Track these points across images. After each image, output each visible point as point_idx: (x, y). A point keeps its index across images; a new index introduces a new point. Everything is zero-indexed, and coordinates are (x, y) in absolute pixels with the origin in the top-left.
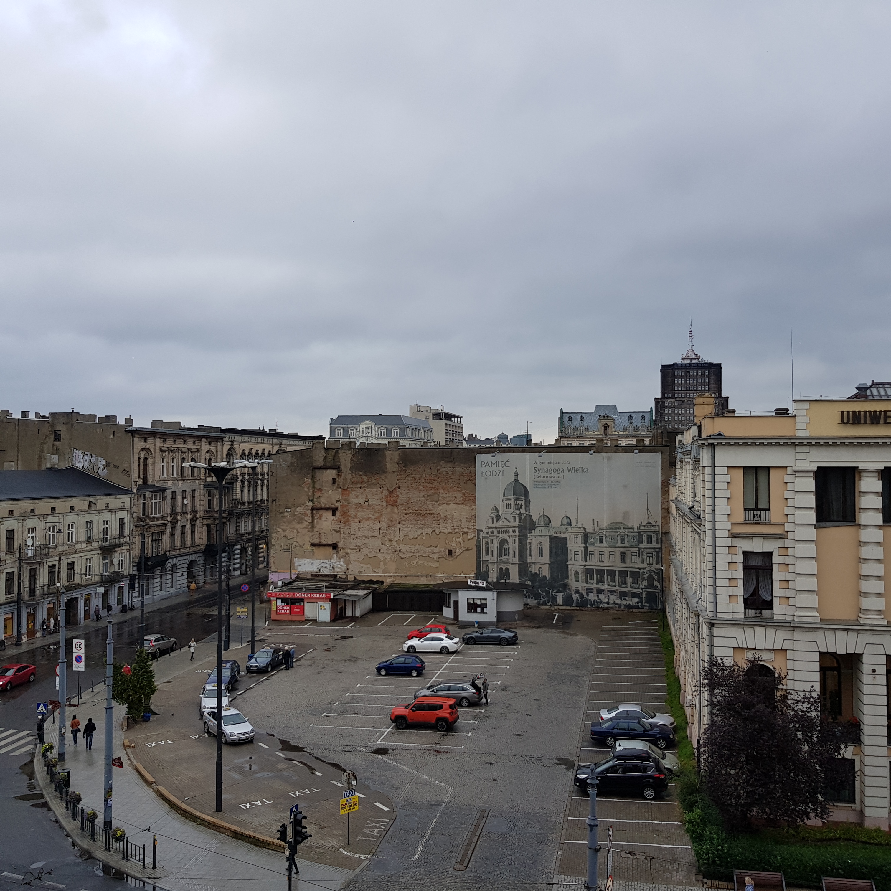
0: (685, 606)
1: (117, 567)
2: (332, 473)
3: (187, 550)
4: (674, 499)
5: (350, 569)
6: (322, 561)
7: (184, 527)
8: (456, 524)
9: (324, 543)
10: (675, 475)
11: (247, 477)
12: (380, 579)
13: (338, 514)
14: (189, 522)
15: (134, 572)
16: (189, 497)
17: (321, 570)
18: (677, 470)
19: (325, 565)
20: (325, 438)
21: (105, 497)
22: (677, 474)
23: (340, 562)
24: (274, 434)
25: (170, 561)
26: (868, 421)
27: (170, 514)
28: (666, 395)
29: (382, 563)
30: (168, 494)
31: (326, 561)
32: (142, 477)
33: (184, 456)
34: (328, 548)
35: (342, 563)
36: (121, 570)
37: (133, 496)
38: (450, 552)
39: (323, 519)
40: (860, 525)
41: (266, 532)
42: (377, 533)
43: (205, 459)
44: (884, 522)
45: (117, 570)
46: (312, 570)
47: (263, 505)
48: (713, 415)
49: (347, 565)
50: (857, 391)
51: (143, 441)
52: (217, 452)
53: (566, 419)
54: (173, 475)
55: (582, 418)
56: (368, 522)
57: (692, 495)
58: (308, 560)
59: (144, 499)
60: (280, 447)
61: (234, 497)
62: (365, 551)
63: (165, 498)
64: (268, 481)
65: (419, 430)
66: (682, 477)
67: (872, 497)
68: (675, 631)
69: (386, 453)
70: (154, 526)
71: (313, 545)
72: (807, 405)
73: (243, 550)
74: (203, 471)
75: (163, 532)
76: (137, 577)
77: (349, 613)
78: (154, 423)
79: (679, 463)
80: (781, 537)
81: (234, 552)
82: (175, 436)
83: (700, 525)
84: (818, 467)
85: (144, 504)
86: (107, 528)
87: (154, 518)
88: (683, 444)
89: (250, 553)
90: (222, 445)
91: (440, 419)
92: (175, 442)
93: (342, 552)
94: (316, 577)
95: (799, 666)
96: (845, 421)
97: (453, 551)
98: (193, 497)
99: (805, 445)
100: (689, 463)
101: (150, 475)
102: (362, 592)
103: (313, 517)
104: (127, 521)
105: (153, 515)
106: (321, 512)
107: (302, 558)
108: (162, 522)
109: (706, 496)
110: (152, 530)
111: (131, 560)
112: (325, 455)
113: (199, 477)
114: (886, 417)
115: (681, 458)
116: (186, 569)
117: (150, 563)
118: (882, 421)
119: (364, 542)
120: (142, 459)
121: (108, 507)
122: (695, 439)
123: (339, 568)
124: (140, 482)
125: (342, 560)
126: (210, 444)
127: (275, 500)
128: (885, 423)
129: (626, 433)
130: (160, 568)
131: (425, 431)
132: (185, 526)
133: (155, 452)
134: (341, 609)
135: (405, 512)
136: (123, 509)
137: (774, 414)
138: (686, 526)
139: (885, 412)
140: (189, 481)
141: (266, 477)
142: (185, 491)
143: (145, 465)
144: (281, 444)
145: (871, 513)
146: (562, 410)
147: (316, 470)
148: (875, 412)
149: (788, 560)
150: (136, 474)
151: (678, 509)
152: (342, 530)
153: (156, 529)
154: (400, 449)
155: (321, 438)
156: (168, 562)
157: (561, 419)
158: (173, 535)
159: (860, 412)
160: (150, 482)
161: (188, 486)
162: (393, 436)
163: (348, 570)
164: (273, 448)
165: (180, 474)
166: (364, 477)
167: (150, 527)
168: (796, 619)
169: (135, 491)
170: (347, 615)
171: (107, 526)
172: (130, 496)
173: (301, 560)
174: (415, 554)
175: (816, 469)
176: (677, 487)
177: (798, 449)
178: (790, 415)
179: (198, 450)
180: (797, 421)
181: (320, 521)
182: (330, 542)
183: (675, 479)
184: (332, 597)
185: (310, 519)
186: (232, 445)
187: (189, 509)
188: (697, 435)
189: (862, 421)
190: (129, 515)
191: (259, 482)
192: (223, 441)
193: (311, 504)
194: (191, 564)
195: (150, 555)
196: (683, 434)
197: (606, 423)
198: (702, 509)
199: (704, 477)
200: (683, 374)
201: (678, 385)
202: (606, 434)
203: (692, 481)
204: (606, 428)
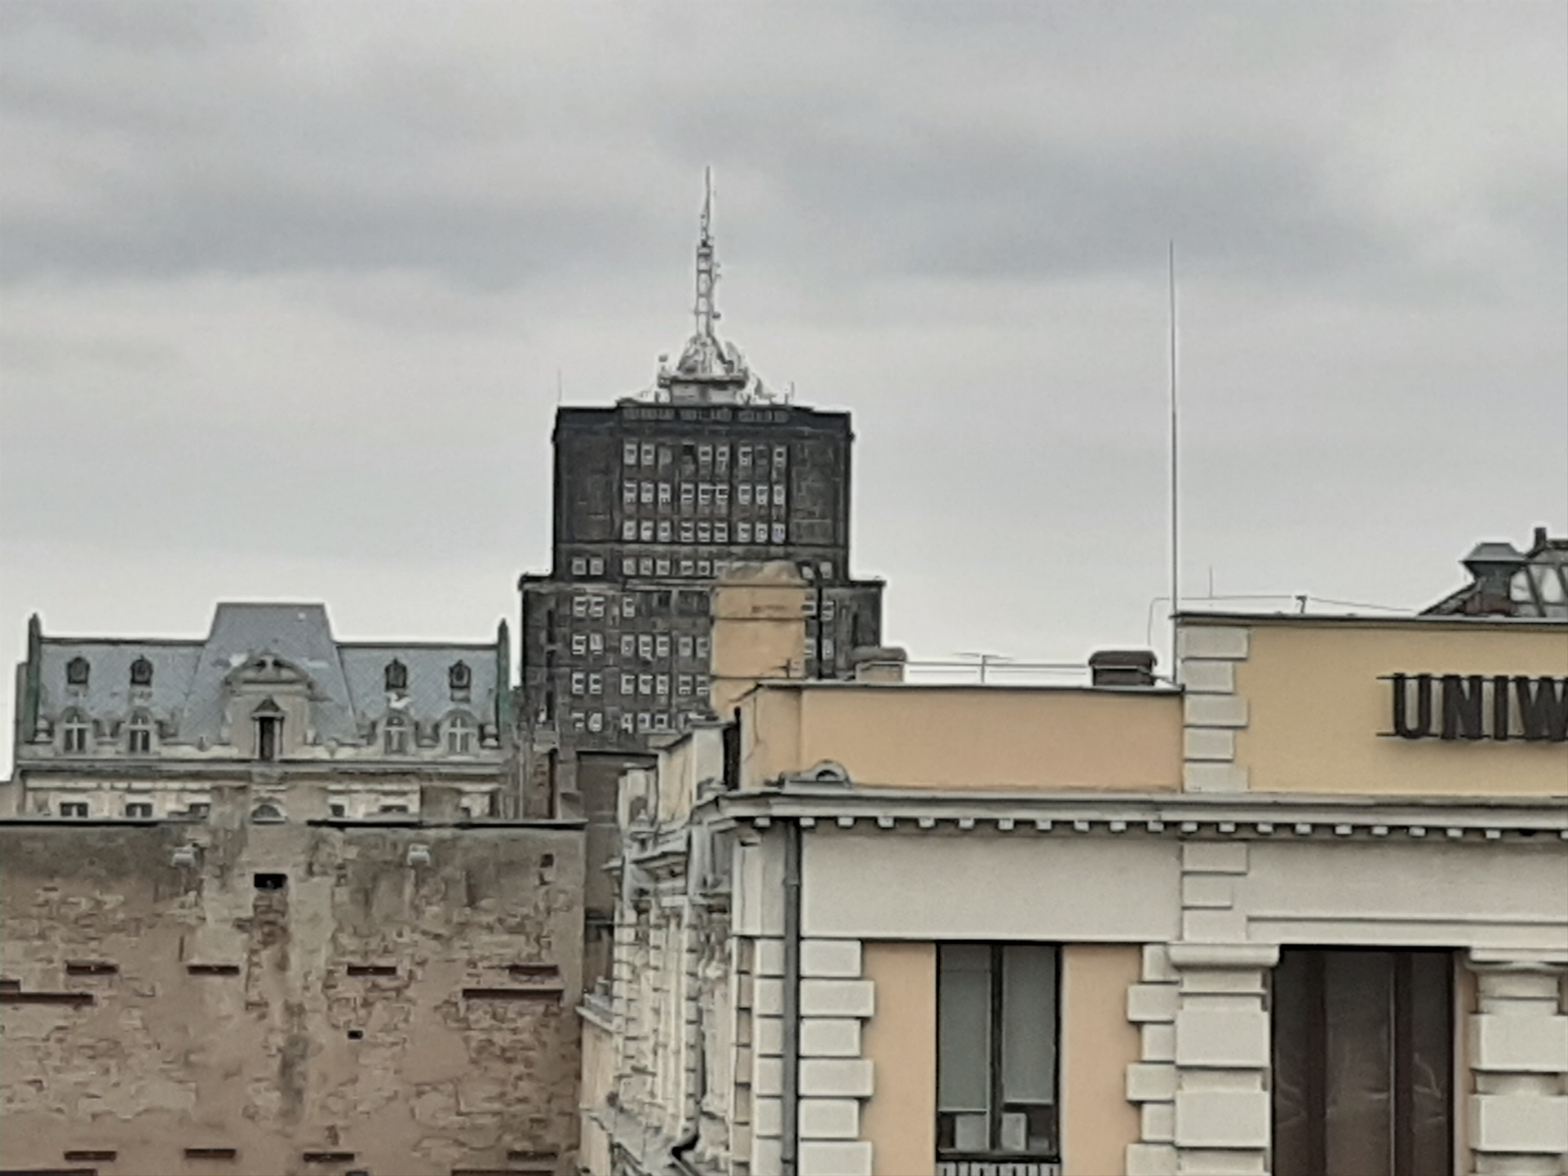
4: (599, 1099)
10: (609, 976)
18: (621, 953)
22: (621, 971)
26: (1514, 727)
28: (577, 564)
48: (798, 674)
50: (1470, 579)
53: (54, 671)
55: (141, 672)
66: (645, 986)
72: (1234, 642)
79: (631, 916)
84: (1284, 949)
88: (653, 821)
96: (1411, 723)
99: (1228, 838)
100: (679, 916)
109: (756, 1088)
115: (642, 892)
122: (709, 796)
129: (367, 753)
137: (1086, 680)
146: (31, 624)
148: (1547, 682)
157: (31, 674)
159: (1476, 681)
175: (1273, 956)
176: (619, 1040)
177: (1195, 856)
178: (1160, 685)
180: (1189, 719)
183: (608, 993)
188: (719, 775)
189: (1488, 728)
196: (652, 766)
197: (270, 704)
198: (734, 1155)
199: (745, 991)
200: (665, 459)
201: (641, 513)
202: (265, 756)
203: (687, 1010)
204: (266, 725)
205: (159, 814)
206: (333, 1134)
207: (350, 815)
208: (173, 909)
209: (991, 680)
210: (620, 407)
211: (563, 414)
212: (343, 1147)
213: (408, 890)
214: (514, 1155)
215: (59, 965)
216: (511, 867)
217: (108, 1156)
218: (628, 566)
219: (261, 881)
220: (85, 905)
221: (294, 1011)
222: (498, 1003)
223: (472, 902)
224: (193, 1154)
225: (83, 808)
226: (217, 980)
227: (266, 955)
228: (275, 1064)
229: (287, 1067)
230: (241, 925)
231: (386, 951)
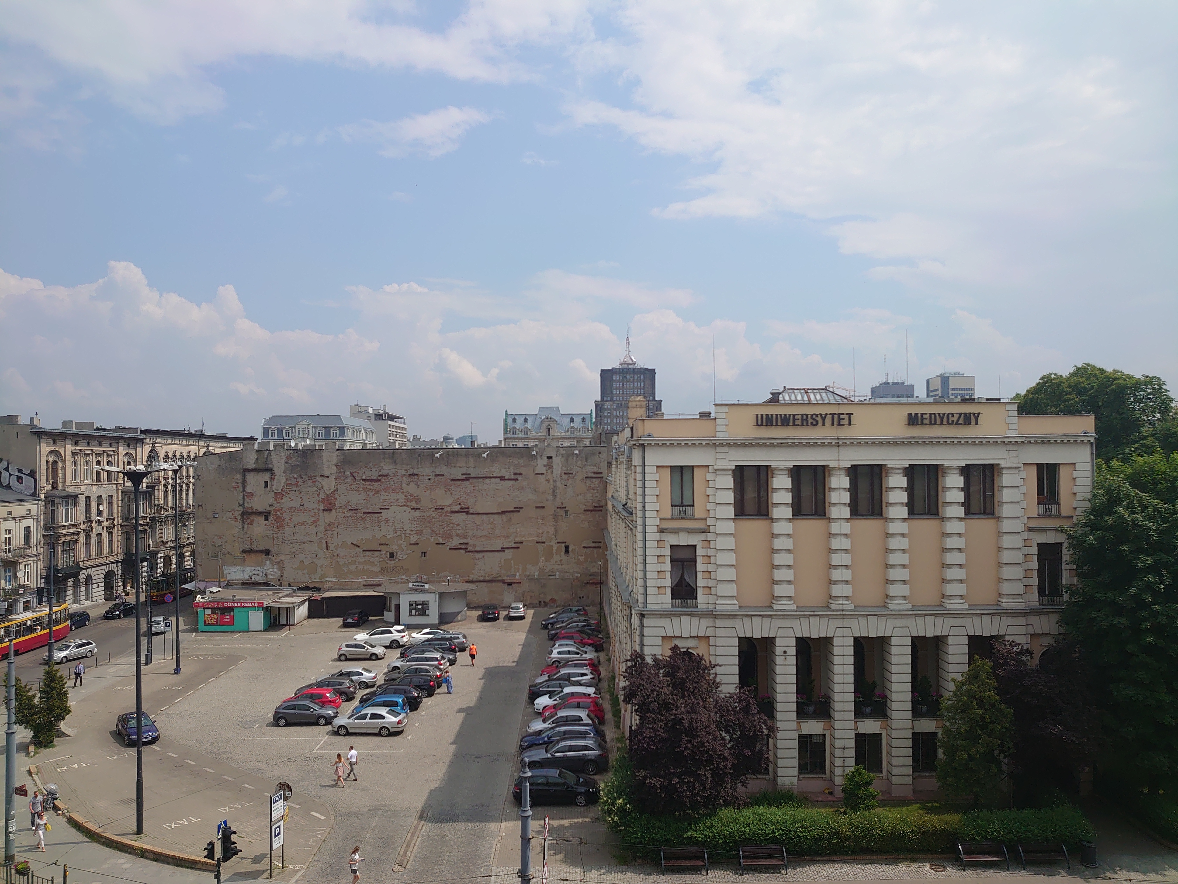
0: (619, 599)
1: (22, 580)
2: (266, 476)
3: (104, 560)
4: (610, 496)
5: (285, 576)
6: (253, 568)
7: (99, 535)
8: (398, 526)
9: (255, 549)
10: (611, 474)
11: (170, 481)
12: (317, 585)
13: (271, 518)
14: (105, 529)
15: (43, 585)
16: (105, 503)
17: (253, 577)
18: (613, 469)
19: (258, 572)
20: (256, 440)
21: (7, 504)
22: (613, 473)
23: (273, 568)
24: (200, 436)
25: (84, 571)
26: (779, 424)
27: (84, 522)
28: (605, 399)
29: (319, 570)
30: (82, 500)
31: (259, 568)
32: (51, 482)
33: (99, 459)
34: (260, 554)
35: (275, 570)
36: (26, 583)
37: (40, 502)
38: (392, 555)
39: (255, 524)
40: (772, 519)
41: (192, 538)
42: (313, 538)
43: (124, 462)
44: (793, 515)
45: (22, 583)
46: (241, 578)
47: (188, 510)
48: (644, 417)
49: (281, 572)
50: (771, 396)
51: (51, 442)
52: (136, 454)
53: (510, 420)
54: (87, 479)
55: (526, 420)
56: (303, 527)
57: (625, 493)
58: (238, 567)
59: (53, 506)
60: (208, 449)
61: (156, 502)
62: (301, 557)
63: (76, 504)
64: (193, 484)
65: (360, 431)
66: (618, 475)
67: (783, 492)
68: (611, 623)
69: (323, 454)
70: (65, 535)
71: (244, 551)
72: (726, 409)
73: (167, 560)
74: (121, 475)
75: (75, 542)
76: (45, 590)
77: (283, 621)
78: (65, 424)
79: (615, 463)
80: (705, 531)
81: (157, 560)
82: (89, 439)
83: (632, 521)
84: (736, 466)
85: (53, 511)
86: (10, 538)
87: (65, 526)
88: (618, 445)
89: (174, 561)
90: (142, 447)
91: (383, 420)
92: (88, 444)
93: (275, 559)
94: (248, 584)
95: (720, 651)
96: (760, 423)
97: (395, 554)
98: (110, 503)
99: (725, 446)
100: (623, 462)
101: (60, 480)
102: (297, 600)
103: (244, 523)
104: (33, 530)
105: (64, 523)
106: (253, 517)
107: (232, 566)
108: (75, 530)
109: (637, 494)
110: (63, 539)
111: (39, 572)
112: (256, 457)
113: (117, 481)
114: (794, 419)
115: (617, 458)
116: (103, 580)
117: (60, 575)
118: (791, 423)
119: (300, 547)
120: (51, 463)
121: (11, 515)
122: (628, 440)
123: (272, 575)
124: (49, 487)
125: (275, 566)
126: (128, 446)
127: (201, 506)
128: (794, 425)
129: (567, 434)
130: (72, 579)
131: (365, 431)
132: (101, 534)
133: (65, 455)
134: (275, 617)
135: (344, 515)
136: (28, 517)
137: (698, 417)
138: (621, 522)
139: (794, 415)
140: (104, 486)
141: (192, 480)
142: (101, 496)
143: (55, 470)
144: (208, 446)
145: (783, 508)
146: (506, 411)
147: (247, 473)
148: (785, 415)
149: (710, 552)
150: (43, 479)
151: (614, 506)
152: (275, 535)
153: (67, 538)
154: (338, 450)
155: (252, 439)
156: (81, 573)
157: (506, 420)
158: (87, 544)
159: (772, 415)
160: (60, 486)
161: (104, 491)
162: (332, 437)
163: (282, 576)
164: (199, 450)
165: (95, 478)
166: (299, 480)
167: (60, 536)
168: (718, 607)
169: (42, 497)
170: (281, 623)
171: (10, 536)
172: (36, 502)
173: (230, 568)
174: (354, 559)
175: (734, 468)
176: (613, 486)
177: (719, 449)
178: (712, 418)
179: (116, 453)
180: (718, 424)
181: (250, 526)
182: (263, 548)
183: (611, 477)
184: (265, 606)
185: (241, 524)
186: (154, 446)
187: (105, 515)
188: (630, 436)
189: (774, 424)
190: (35, 523)
191: (184, 486)
192: (143, 443)
193: (241, 509)
194: (109, 576)
195: (60, 566)
196: (618, 435)
197: (549, 425)
198: (634, 506)
199: (635, 476)
200: (621, 378)
201: (617, 388)
202: (549, 435)
203: (625, 480)
204: (549, 429)
205: (530, 446)
206: (562, 504)
207: (564, 445)
208: (532, 463)
209: (681, 418)
210: (613, 369)
211: (602, 371)
212: (564, 506)
213: (575, 458)
214: (595, 507)
215: (512, 473)
216: (593, 454)
217: (522, 508)
218: (615, 398)
219: (548, 457)
220: (516, 462)
221: (554, 481)
222: (592, 479)
223: (586, 460)
224: (537, 507)
225: (516, 445)
226: (540, 476)
227: (549, 471)
228: (551, 491)
229: (553, 491)
230: (545, 466)
231: (571, 470)
